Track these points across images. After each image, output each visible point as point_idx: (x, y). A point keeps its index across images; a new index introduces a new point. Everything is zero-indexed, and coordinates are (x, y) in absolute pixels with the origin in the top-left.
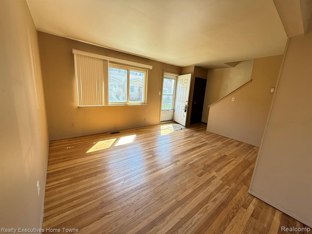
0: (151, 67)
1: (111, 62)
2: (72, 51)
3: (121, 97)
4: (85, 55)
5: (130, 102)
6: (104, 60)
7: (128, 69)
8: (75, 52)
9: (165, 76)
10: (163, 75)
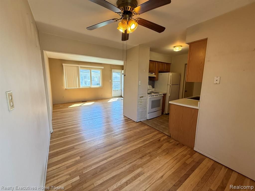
0: (103, 68)
1: (81, 67)
2: (62, 65)
3: (87, 84)
4: (68, 65)
5: (92, 86)
6: (77, 67)
7: (90, 69)
8: (63, 64)
9: (112, 71)
10: (111, 71)
